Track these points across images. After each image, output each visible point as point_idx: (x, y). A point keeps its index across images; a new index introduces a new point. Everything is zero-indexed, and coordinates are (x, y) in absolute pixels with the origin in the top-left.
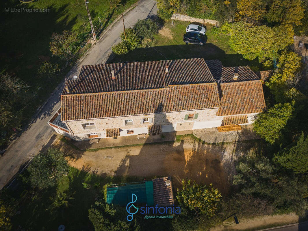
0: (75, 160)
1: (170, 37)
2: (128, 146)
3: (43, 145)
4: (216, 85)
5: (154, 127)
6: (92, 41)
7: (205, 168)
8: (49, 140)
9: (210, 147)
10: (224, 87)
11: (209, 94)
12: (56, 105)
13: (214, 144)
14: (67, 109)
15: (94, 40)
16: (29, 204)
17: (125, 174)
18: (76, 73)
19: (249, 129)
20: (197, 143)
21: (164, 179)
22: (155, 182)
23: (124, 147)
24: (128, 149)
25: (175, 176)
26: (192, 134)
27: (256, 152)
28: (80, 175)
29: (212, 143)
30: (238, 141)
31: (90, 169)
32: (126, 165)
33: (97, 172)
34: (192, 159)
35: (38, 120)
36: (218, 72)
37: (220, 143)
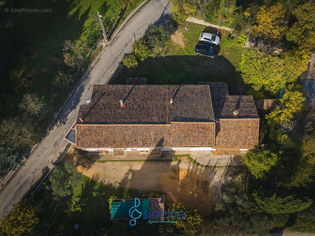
0: (86, 169)
1: (182, 44)
2: (131, 161)
3: (60, 153)
4: (215, 124)
5: (155, 150)
6: (104, 43)
7: (195, 188)
8: (64, 148)
9: (203, 169)
10: (223, 122)
11: (206, 133)
12: (70, 113)
13: (207, 166)
14: (81, 137)
15: (105, 42)
16: (52, 203)
17: (128, 186)
18: (88, 80)
19: (241, 155)
20: (192, 164)
21: (158, 200)
22: (151, 200)
23: (128, 161)
24: (131, 163)
25: (169, 193)
26: (189, 155)
27: (243, 178)
28: (90, 184)
29: (205, 165)
30: (229, 166)
31: (99, 179)
32: (129, 178)
33: (104, 182)
34: (185, 179)
35: (55, 127)
36: (221, 102)
37: (212, 166)
